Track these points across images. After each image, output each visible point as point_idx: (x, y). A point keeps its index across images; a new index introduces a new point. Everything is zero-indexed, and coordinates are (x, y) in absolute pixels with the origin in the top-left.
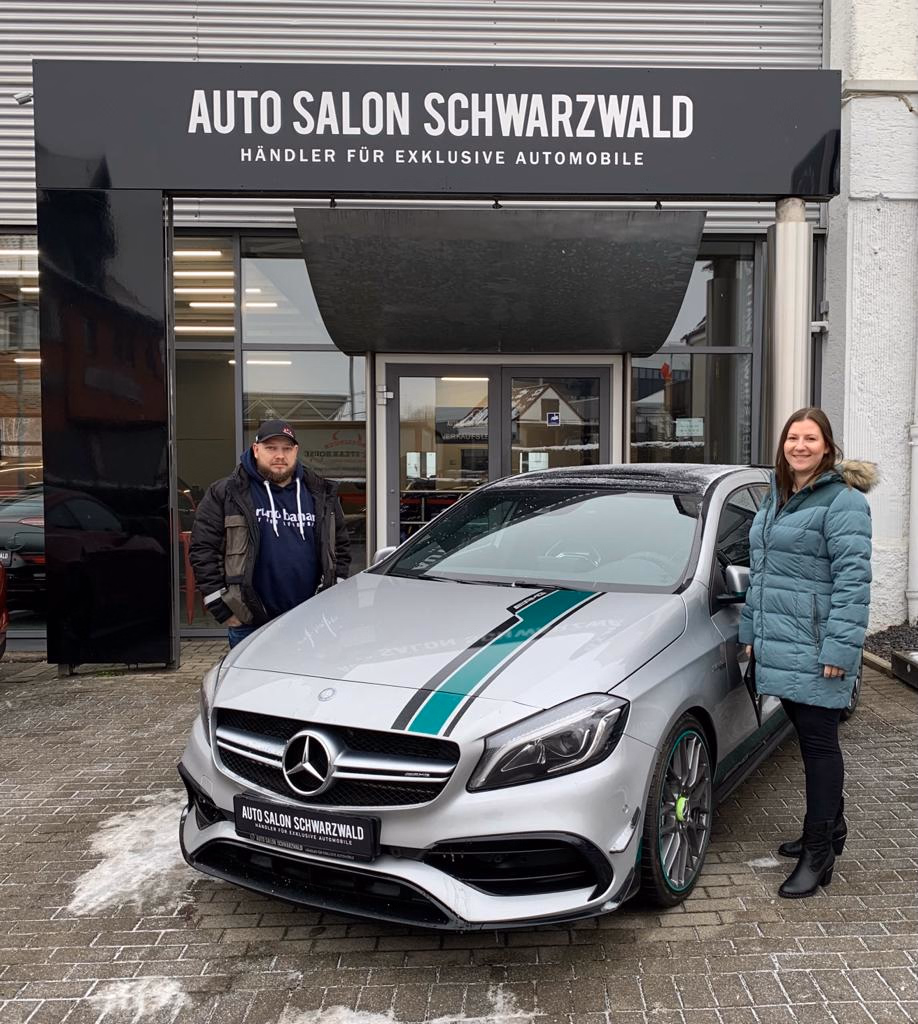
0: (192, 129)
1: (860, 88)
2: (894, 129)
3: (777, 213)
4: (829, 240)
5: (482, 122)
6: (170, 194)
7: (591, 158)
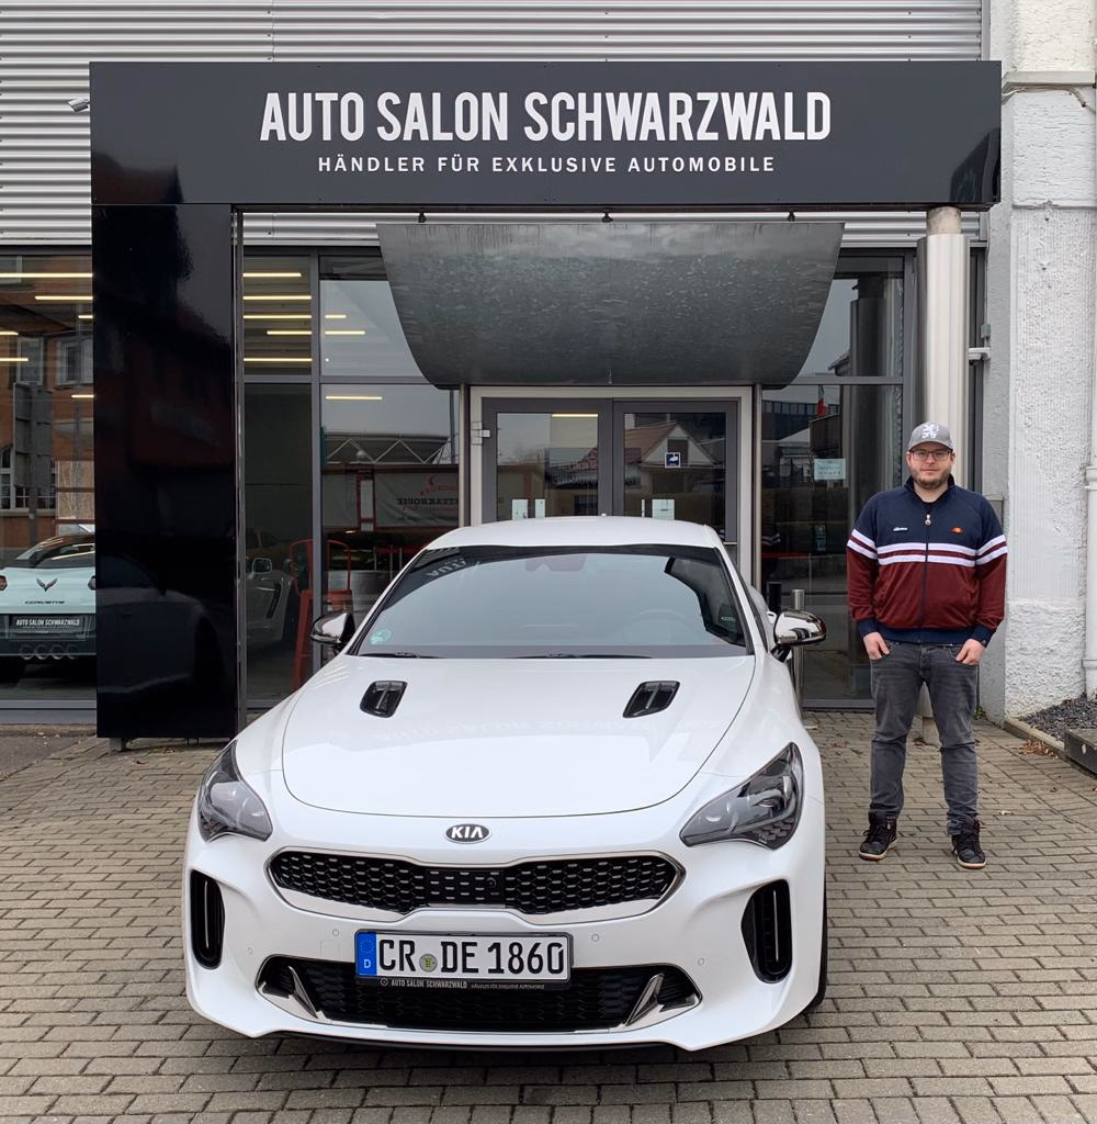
0: (265, 136)
1: (1023, 81)
2: (1063, 127)
3: (928, 224)
4: (990, 255)
5: (590, 125)
6: (238, 209)
7: (714, 163)
